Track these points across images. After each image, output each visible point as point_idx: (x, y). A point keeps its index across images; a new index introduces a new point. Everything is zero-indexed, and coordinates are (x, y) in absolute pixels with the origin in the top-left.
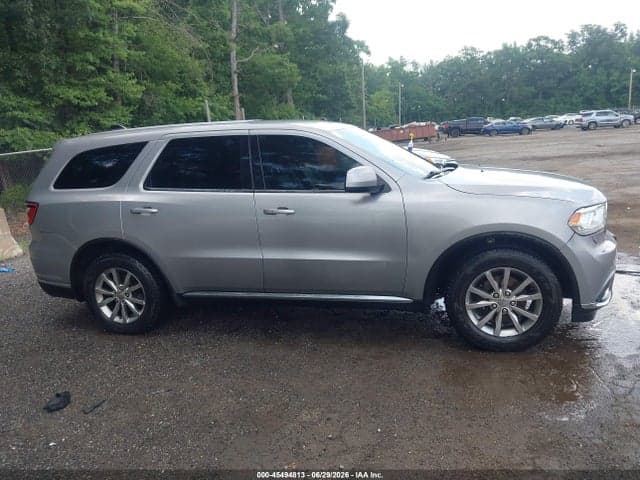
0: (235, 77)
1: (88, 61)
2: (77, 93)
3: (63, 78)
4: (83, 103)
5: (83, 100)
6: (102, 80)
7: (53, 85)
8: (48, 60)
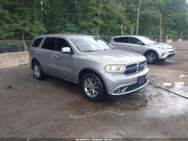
0: (138, 18)
1: (89, 15)
2: (85, 23)
3: (83, 19)
4: (86, 26)
5: (86, 25)
6: (92, 20)
7: (81, 21)
8: (80, 15)
